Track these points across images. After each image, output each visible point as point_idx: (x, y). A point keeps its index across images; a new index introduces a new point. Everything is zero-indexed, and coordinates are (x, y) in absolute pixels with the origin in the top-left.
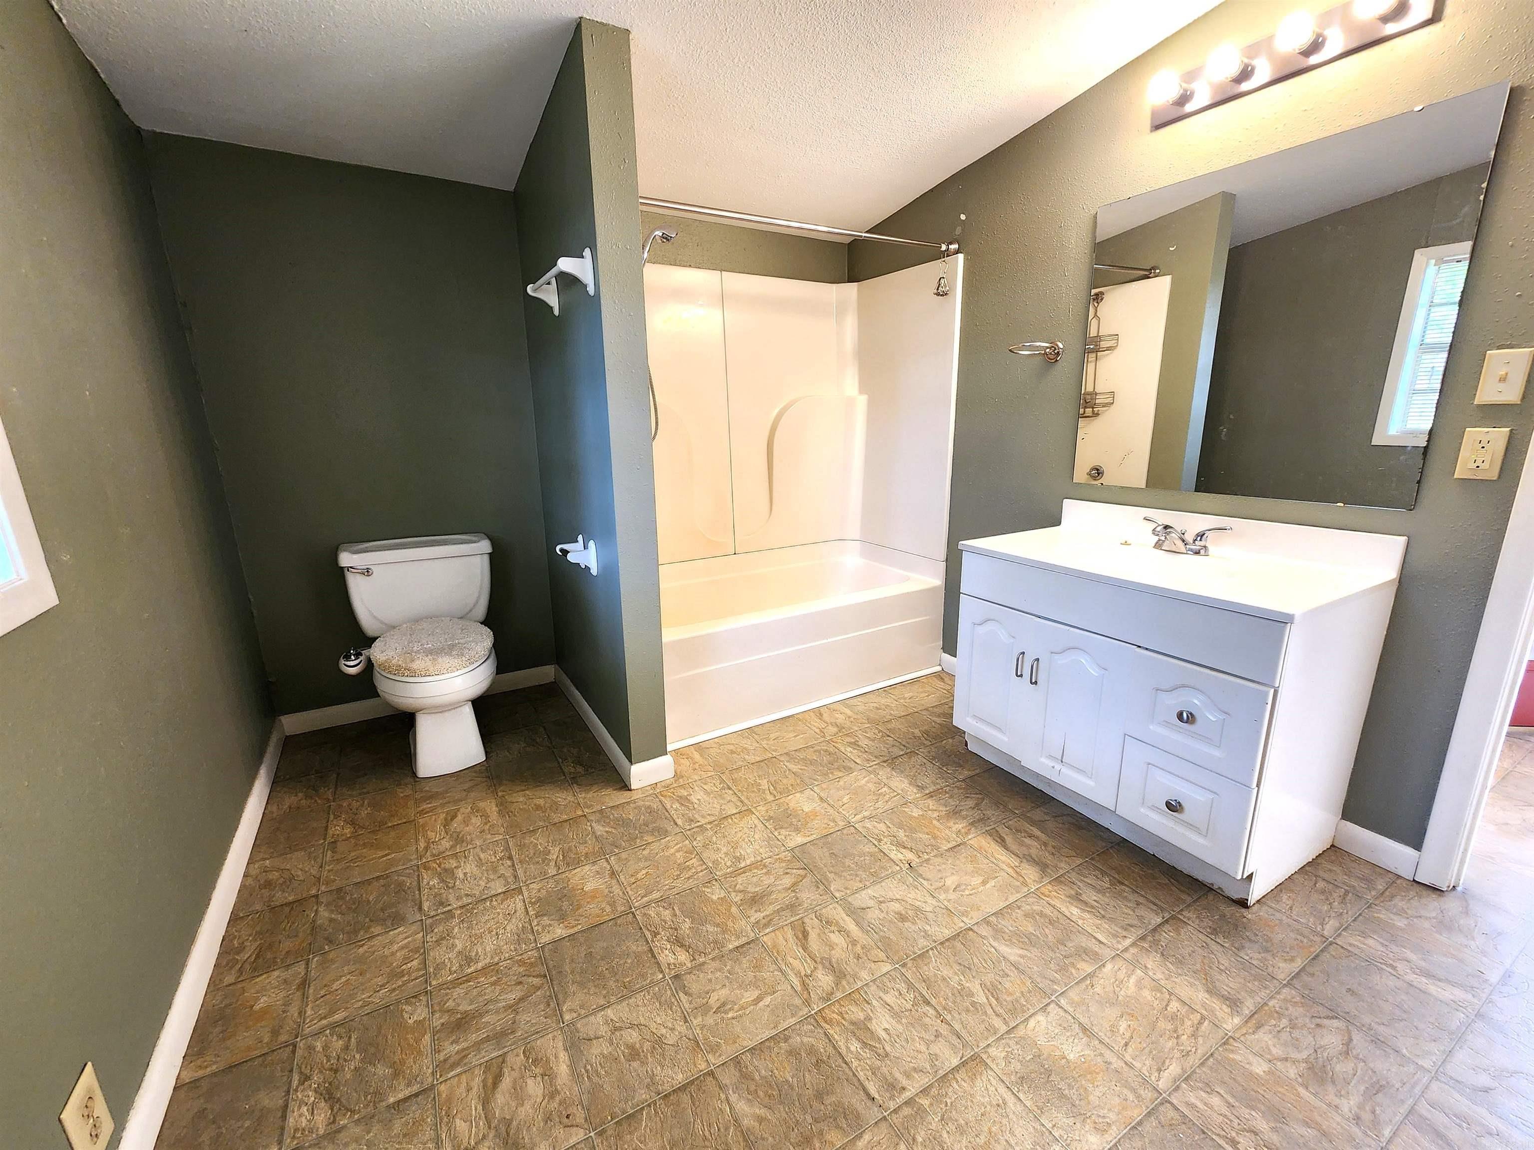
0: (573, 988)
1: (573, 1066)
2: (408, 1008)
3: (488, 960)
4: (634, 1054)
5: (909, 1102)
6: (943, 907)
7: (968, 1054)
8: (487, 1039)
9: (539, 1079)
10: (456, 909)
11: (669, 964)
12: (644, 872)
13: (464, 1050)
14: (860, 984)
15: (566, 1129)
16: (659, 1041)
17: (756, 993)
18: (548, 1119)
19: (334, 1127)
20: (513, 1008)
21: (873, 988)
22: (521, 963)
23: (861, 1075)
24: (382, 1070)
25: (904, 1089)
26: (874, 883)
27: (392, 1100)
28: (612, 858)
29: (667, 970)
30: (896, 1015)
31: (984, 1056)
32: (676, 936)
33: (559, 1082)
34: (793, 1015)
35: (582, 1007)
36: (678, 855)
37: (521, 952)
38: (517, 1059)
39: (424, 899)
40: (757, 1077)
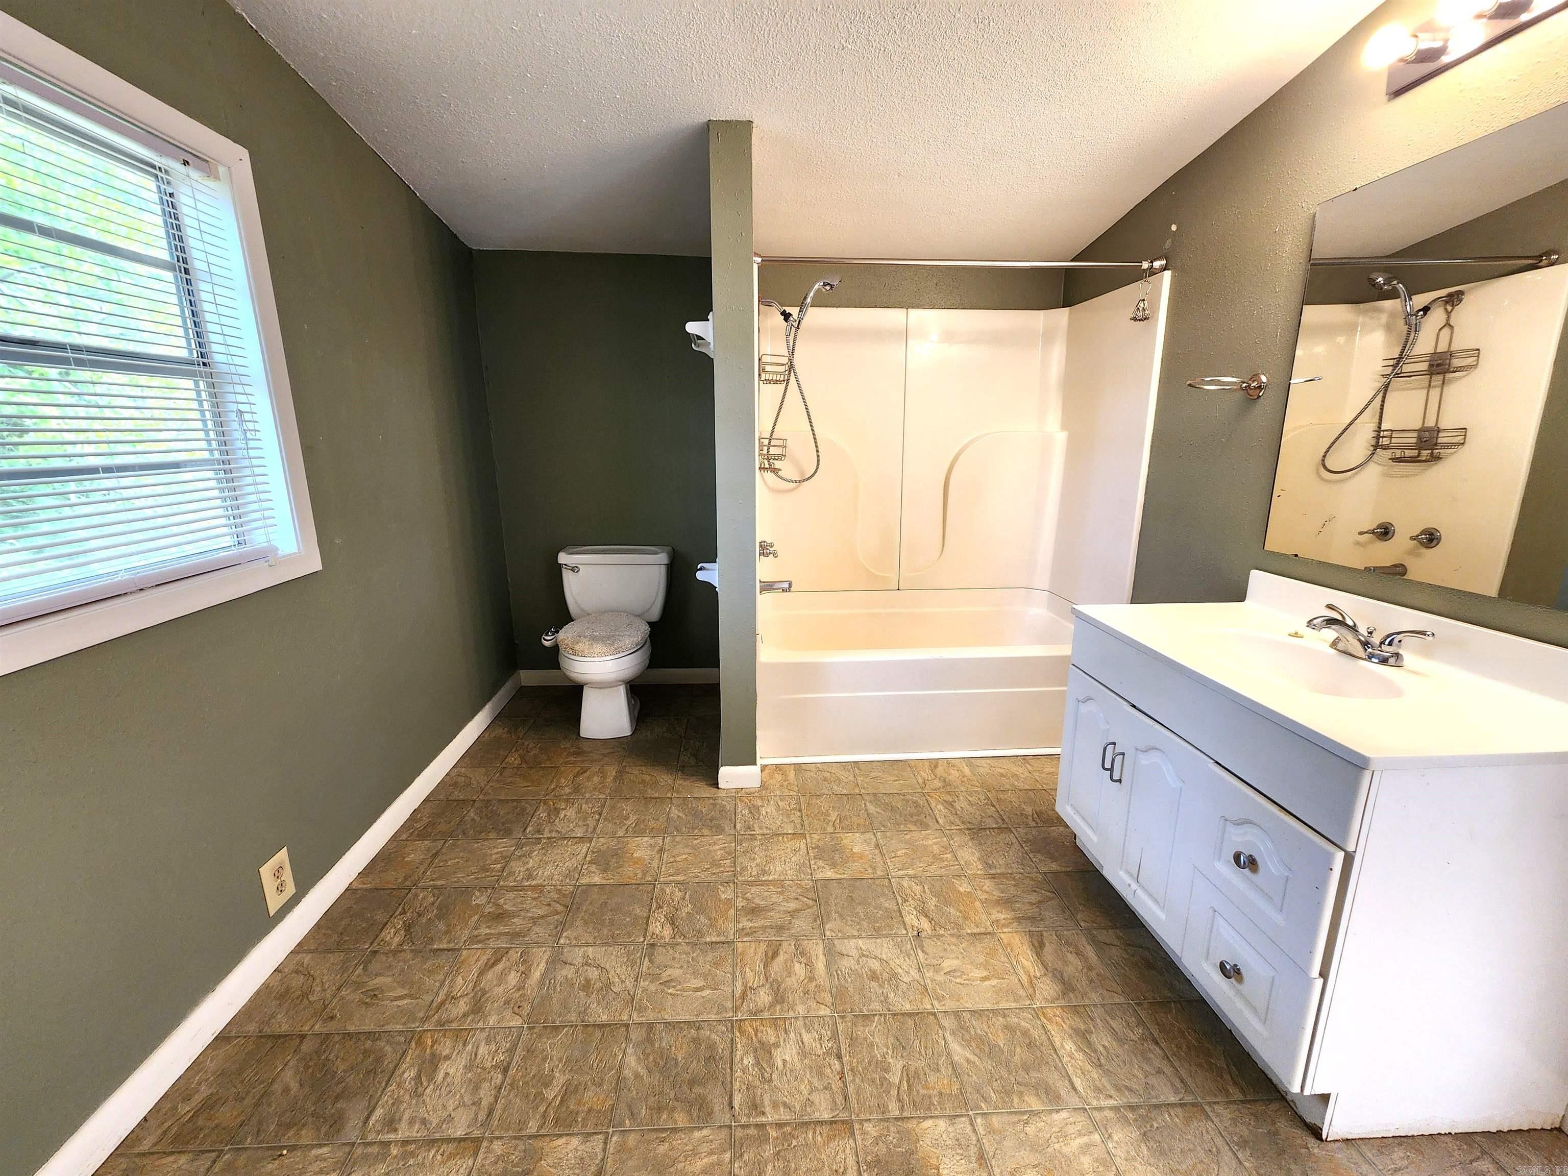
0: (579, 923)
1: (543, 976)
2: (477, 893)
3: (539, 882)
4: (587, 986)
5: (761, 1126)
6: (922, 983)
7: (843, 1116)
8: (507, 934)
9: (519, 974)
10: (544, 838)
11: (653, 934)
12: (684, 857)
13: (491, 934)
14: (791, 1014)
15: (513, 1015)
16: (609, 985)
17: (702, 984)
18: (507, 1002)
19: (400, 948)
20: (535, 920)
21: (800, 1023)
22: (559, 891)
23: (736, 1085)
24: (442, 926)
25: (763, 1113)
26: (871, 937)
27: (435, 947)
28: (668, 838)
29: (649, 937)
30: (803, 1053)
31: (857, 1126)
32: (673, 915)
33: (529, 982)
34: (717, 1013)
35: (575, 938)
36: (719, 853)
37: (563, 884)
38: (514, 955)
39: (530, 824)
40: (657, 1045)
